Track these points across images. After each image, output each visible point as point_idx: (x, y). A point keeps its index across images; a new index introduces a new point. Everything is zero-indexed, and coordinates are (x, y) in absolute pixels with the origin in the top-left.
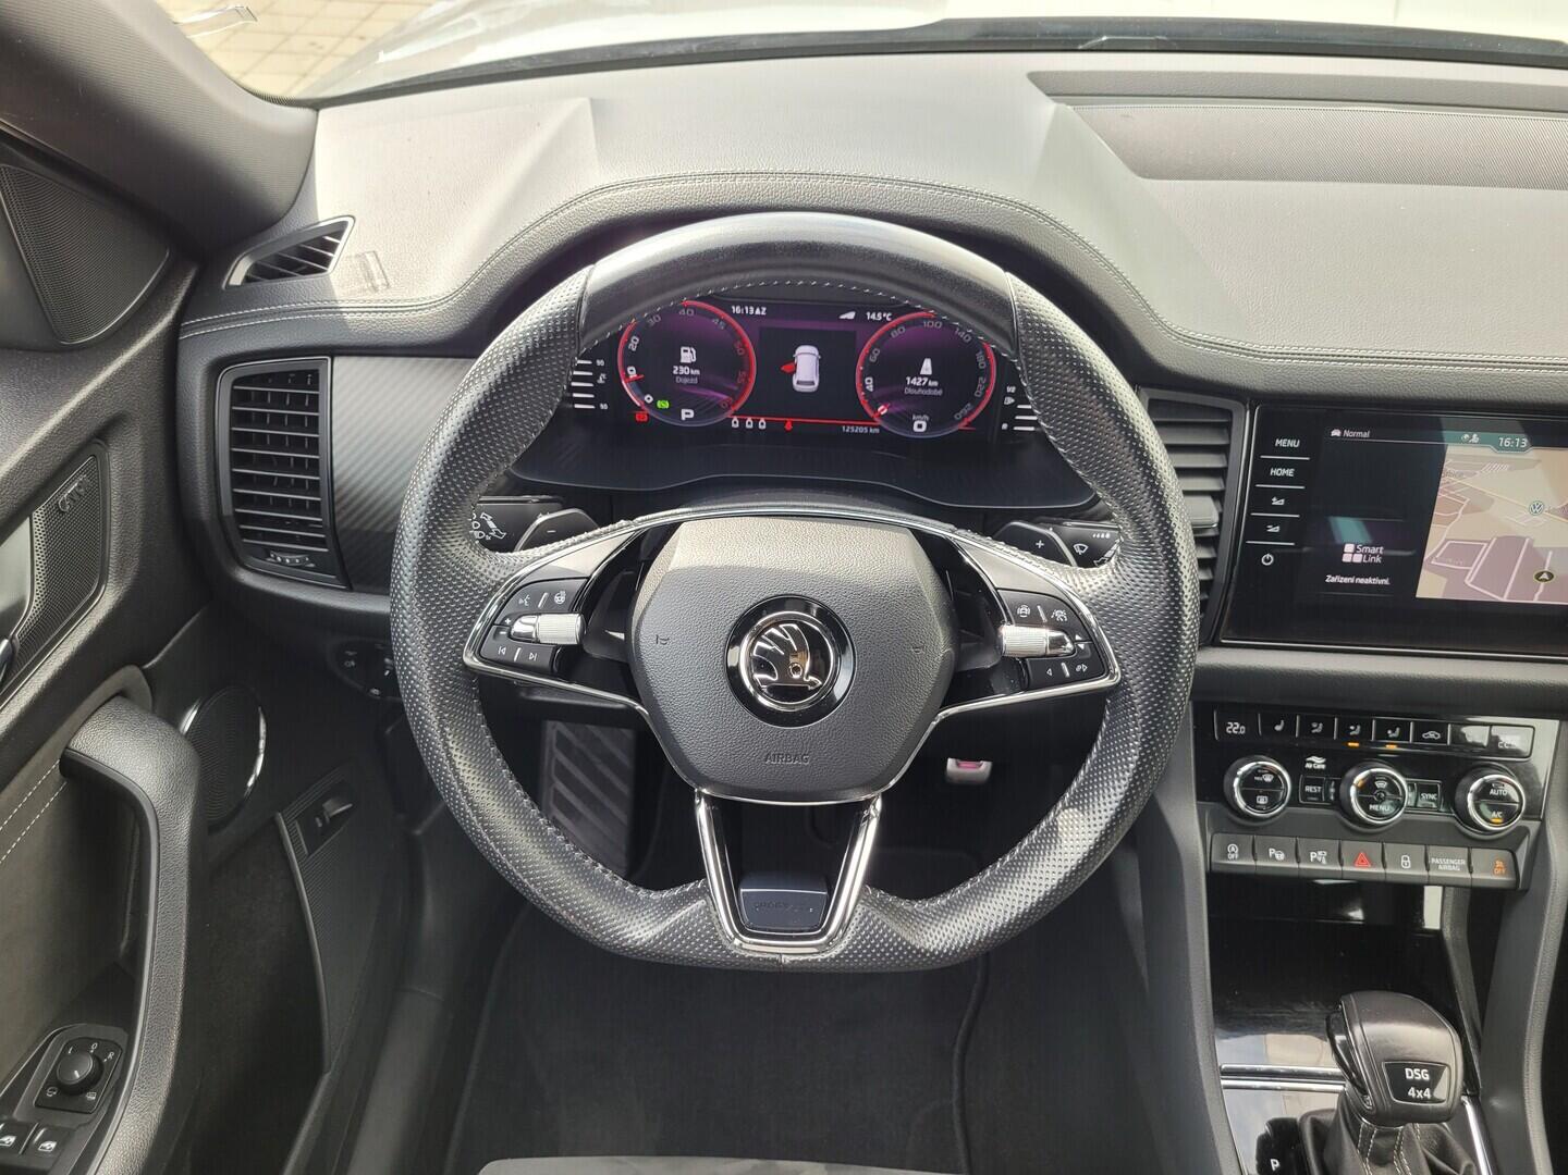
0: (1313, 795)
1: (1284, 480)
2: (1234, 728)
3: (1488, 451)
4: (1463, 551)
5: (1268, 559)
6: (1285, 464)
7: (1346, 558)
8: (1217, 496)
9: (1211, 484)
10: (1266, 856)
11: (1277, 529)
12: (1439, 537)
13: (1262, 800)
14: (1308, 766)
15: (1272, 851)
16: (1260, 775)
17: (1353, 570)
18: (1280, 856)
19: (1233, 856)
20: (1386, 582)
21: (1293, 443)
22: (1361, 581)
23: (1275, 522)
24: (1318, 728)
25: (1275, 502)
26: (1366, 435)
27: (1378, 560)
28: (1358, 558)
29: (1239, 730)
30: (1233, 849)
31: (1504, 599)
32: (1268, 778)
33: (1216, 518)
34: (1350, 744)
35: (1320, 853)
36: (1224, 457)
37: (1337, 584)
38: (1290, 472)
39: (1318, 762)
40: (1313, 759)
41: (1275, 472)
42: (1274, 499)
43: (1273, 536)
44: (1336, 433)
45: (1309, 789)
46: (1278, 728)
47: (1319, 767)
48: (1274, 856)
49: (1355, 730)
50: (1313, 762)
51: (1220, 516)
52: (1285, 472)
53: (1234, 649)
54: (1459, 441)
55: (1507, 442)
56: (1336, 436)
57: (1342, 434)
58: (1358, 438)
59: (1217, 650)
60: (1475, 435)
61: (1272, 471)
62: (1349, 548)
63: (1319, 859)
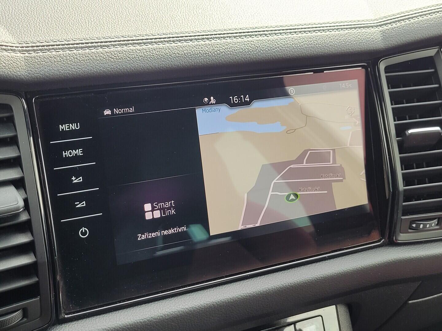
1: (76, 159)
5: (84, 232)
6: (74, 146)
7: (148, 216)
8: (19, 184)
9: (12, 174)
11: (83, 204)
17: (155, 224)
20: (185, 229)
21: (73, 127)
22: (166, 232)
23: (80, 198)
25: (75, 180)
26: (132, 110)
28: (157, 214)
33: (21, 204)
36: (16, 147)
37: (147, 239)
38: (79, 152)
41: (66, 154)
42: (74, 178)
43: (82, 211)
44: (107, 112)
51: (26, 201)
52: (74, 152)
53: (79, 321)
54: (203, 104)
55: (236, 99)
56: (108, 115)
57: (112, 112)
58: (126, 113)
59: (63, 325)
60: (212, 98)
61: (64, 154)
62: (148, 207)
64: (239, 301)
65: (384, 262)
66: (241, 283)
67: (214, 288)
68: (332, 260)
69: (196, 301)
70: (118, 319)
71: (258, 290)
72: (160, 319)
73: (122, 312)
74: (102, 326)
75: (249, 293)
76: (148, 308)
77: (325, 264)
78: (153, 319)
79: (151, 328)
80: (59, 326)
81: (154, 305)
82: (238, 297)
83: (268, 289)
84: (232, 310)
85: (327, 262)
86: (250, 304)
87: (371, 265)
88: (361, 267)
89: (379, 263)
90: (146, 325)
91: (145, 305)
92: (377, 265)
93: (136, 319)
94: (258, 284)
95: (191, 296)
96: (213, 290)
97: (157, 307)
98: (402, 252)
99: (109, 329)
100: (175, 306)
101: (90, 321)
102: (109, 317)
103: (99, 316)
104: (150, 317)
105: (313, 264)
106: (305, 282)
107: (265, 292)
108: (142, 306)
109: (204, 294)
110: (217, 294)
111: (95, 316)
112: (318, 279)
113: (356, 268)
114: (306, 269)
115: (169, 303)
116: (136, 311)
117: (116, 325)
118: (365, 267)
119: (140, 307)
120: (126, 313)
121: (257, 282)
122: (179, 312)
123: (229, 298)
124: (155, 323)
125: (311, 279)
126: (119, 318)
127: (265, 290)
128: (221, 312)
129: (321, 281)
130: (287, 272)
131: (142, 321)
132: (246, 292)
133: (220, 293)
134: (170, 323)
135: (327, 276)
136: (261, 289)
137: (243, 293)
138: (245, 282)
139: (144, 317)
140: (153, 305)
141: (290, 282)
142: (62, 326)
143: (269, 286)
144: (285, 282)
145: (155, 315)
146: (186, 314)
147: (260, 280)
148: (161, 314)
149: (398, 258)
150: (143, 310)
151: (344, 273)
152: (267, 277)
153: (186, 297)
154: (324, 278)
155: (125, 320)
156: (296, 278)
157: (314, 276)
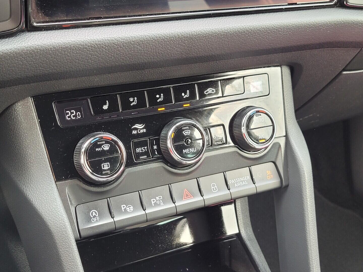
0: (142, 154)
2: (72, 115)
10: (120, 212)
14: (134, 132)
15: (123, 207)
16: (100, 146)
18: (130, 208)
19: (95, 219)
24: (134, 101)
29: (75, 116)
30: (94, 214)
32: (106, 147)
34: (159, 109)
35: (158, 198)
39: (140, 128)
40: (137, 126)
45: (138, 150)
46: (105, 107)
47: (142, 131)
48: (125, 209)
49: (160, 98)
50: (136, 129)
53: (48, 32)
59: (33, 33)
63: (158, 202)
64: (202, 35)
65: (335, 20)
66: (204, 20)
67: (179, 21)
68: (288, 12)
69: (162, 29)
70: (86, 35)
71: (220, 27)
72: (127, 40)
73: (90, 29)
74: (71, 39)
75: (212, 29)
76: (116, 29)
77: (282, 15)
78: (121, 39)
79: (118, 48)
80: (28, 33)
81: (122, 27)
82: (201, 31)
83: (229, 28)
84: (195, 44)
85: (283, 14)
86: (212, 40)
87: (323, 22)
88: (314, 21)
89: (330, 20)
90: (113, 43)
91: (113, 26)
92: (328, 22)
93: (104, 37)
94: (220, 23)
95: (157, 25)
96: (178, 22)
97: (125, 29)
98: (350, 14)
99: (78, 41)
100: (142, 30)
101: (59, 33)
102: (78, 32)
103: (68, 30)
104: (118, 36)
105: (271, 13)
106: (263, 27)
107: (226, 30)
108: (110, 26)
109: (169, 24)
110: (182, 26)
111: (64, 30)
112: (275, 27)
113: (309, 22)
114: (264, 17)
115: (136, 28)
116: (104, 30)
117: (85, 39)
118: (317, 22)
119: (108, 27)
120: (94, 31)
121: (219, 22)
122: (145, 36)
123: (192, 31)
124: (122, 44)
125: (268, 25)
126: (88, 34)
127: (226, 29)
128: (185, 44)
129: (277, 29)
130: (247, 17)
131: (110, 39)
132: (209, 28)
133: (185, 26)
134: (137, 46)
135: (283, 25)
136: (222, 27)
137: (206, 28)
138: (208, 19)
139: (112, 36)
140: (120, 28)
141: (250, 25)
142: (31, 34)
143: (230, 26)
144: (245, 25)
145: (122, 36)
146: (152, 39)
147: (221, 20)
148: (129, 36)
149: (346, 18)
150: (111, 30)
151: (298, 24)
152: (229, 18)
153: (152, 25)
154: (280, 26)
155: (93, 36)
156: (255, 23)
157: (271, 23)
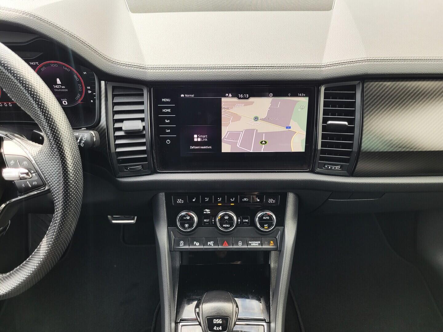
0: (207, 222)
1: (167, 113)
2: (180, 201)
3: (235, 99)
4: (234, 135)
5: (168, 142)
6: (167, 108)
7: (195, 140)
10: (193, 245)
11: (169, 131)
12: (225, 131)
13: (187, 225)
14: (205, 213)
15: (195, 243)
16: (186, 217)
17: (197, 144)
18: (198, 244)
20: (211, 147)
21: (168, 100)
22: (202, 147)
23: (168, 128)
24: (207, 199)
25: (167, 121)
26: (193, 96)
27: (206, 140)
28: (199, 140)
31: (251, 151)
32: (188, 218)
33: (141, 127)
34: (218, 204)
35: (211, 242)
36: (143, 106)
37: (194, 149)
38: (169, 110)
39: (208, 211)
40: (206, 210)
41: (164, 110)
42: (166, 120)
43: (168, 133)
44: (182, 96)
45: (205, 220)
46: (194, 200)
47: (208, 213)
48: (195, 244)
49: (220, 200)
50: (206, 211)
51: (144, 127)
52: (167, 110)
53: (163, 174)
54: (225, 96)
55: (241, 96)
56: (182, 97)
57: (185, 96)
58: (190, 97)
59: (157, 174)
60: (230, 94)
61: (163, 110)
62: (195, 136)
63: (211, 244)
80: (154, 174)
90: (188, 181)
139: (188, 178)
